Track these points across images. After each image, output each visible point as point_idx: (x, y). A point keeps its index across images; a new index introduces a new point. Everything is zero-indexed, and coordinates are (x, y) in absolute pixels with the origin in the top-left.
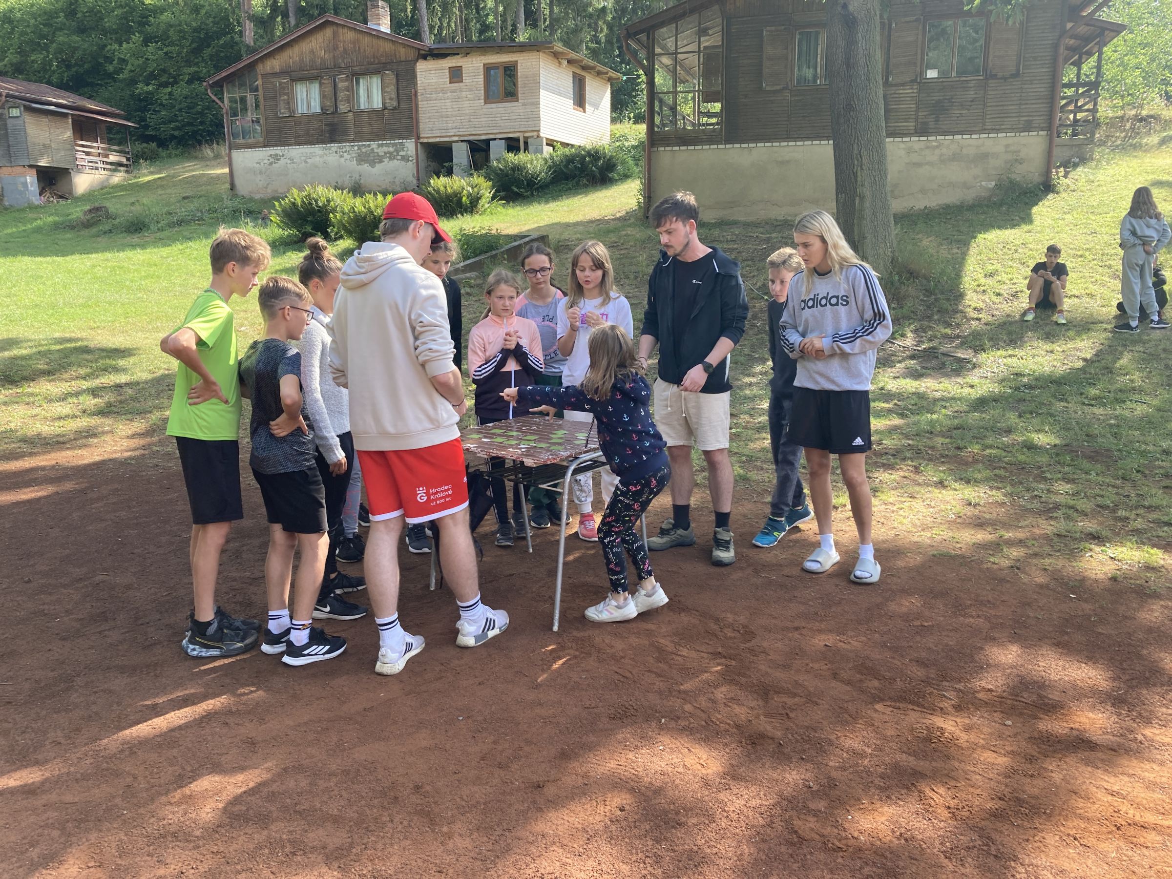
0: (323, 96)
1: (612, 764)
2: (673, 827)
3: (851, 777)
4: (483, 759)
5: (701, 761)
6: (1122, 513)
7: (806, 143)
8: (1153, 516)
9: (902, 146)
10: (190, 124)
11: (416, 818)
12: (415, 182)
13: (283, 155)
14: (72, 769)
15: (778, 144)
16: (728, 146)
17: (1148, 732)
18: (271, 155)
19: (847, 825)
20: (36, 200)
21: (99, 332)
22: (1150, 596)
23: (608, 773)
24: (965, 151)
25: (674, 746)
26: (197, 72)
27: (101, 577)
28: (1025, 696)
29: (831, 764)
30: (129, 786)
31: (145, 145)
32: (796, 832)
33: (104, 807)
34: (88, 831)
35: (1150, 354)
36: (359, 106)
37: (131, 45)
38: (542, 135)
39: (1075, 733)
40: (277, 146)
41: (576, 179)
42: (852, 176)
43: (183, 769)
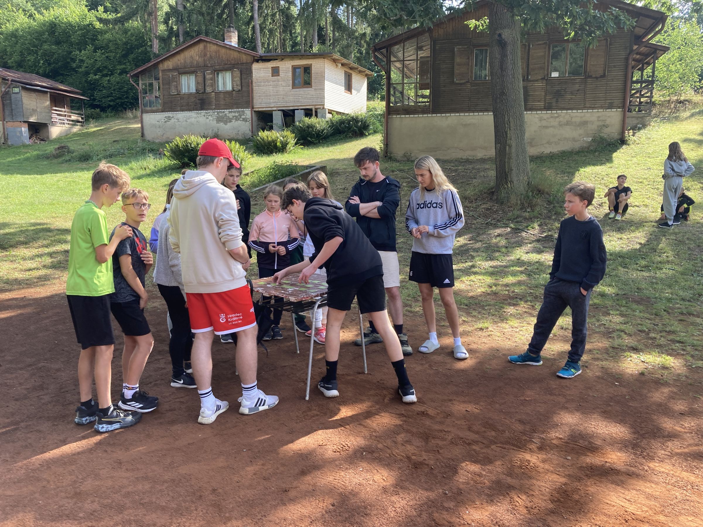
0: (197, 83)
1: (331, 478)
2: (362, 516)
3: (471, 488)
4: (255, 474)
5: (384, 478)
6: (652, 335)
7: (480, 114)
8: (671, 337)
9: (537, 116)
10: (120, 98)
11: (211, 508)
12: (250, 133)
13: (173, 117)
14: (12, 476)
15: (463, 114)
16: (433, 115)
17: (652, 465)
18: (166, 117)
19: (465, 517)
20: (27, 142)
21: (58, 219)
22: (662, 384)
23: (328, 484)
24: (574, 120)
25: (368, 468)
26: (124, 68)
27: (43, 364)
28: (581, 442)
29: (461, 480)
30: (44, 487)
31: (93, 110)
32: (434, 520)
33: (28, 498)
34: (18, 512)
35: (680, 241)
36: (218, 89)
37: (87, 52)
38: (325, 107)
39: (608, 464)
40: (169, 111)
41: (345, 134)
42: (504, 134)
43: (77, 477)
